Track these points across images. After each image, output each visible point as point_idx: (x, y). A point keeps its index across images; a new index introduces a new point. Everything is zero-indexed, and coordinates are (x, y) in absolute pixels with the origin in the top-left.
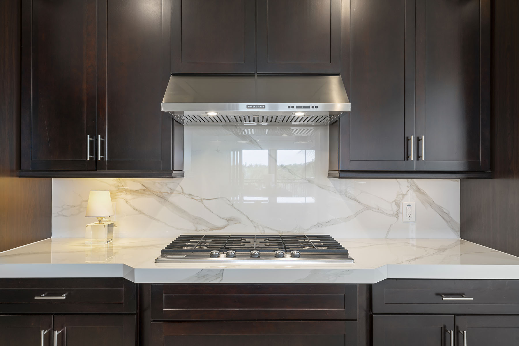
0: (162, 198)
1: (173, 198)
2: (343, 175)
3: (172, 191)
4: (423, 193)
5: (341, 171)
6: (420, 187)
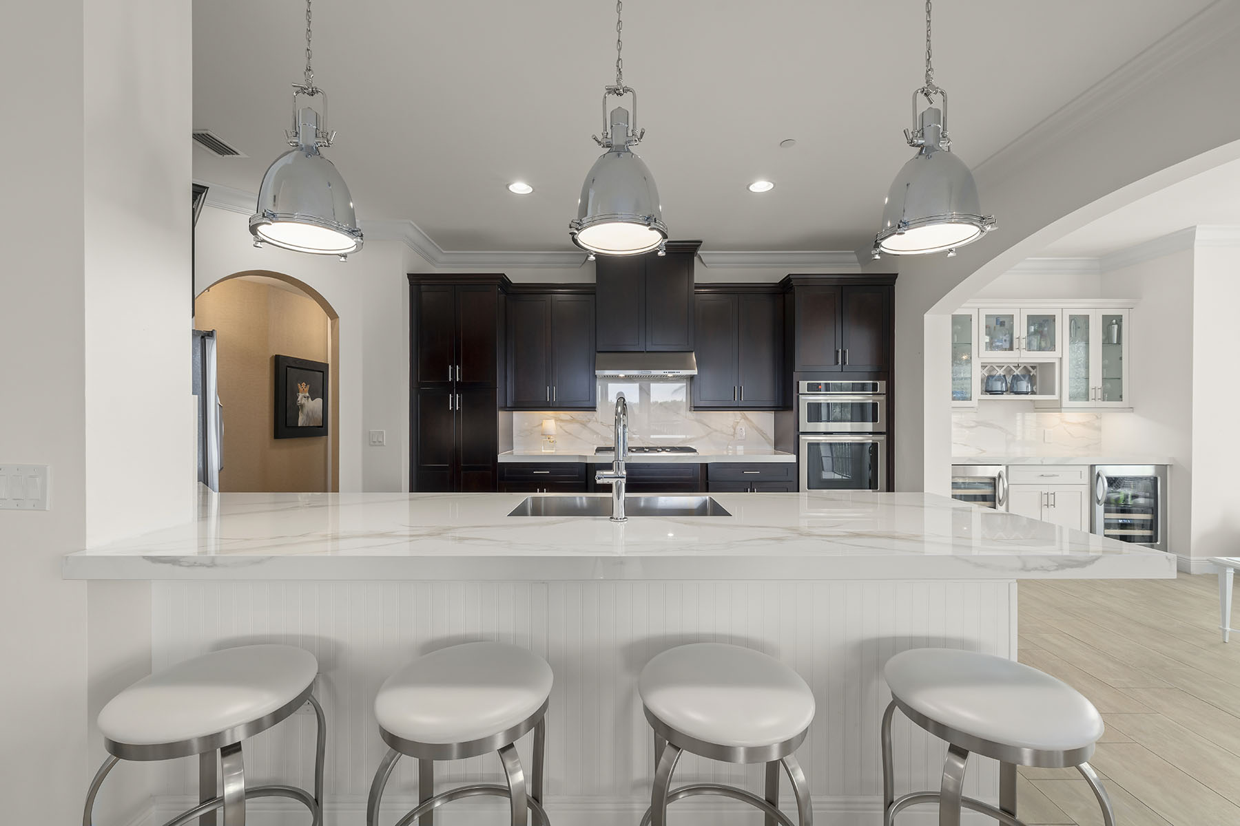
0: (584, 424)
4: (750, 421)
5: (695, 407)
6: (748, 417)
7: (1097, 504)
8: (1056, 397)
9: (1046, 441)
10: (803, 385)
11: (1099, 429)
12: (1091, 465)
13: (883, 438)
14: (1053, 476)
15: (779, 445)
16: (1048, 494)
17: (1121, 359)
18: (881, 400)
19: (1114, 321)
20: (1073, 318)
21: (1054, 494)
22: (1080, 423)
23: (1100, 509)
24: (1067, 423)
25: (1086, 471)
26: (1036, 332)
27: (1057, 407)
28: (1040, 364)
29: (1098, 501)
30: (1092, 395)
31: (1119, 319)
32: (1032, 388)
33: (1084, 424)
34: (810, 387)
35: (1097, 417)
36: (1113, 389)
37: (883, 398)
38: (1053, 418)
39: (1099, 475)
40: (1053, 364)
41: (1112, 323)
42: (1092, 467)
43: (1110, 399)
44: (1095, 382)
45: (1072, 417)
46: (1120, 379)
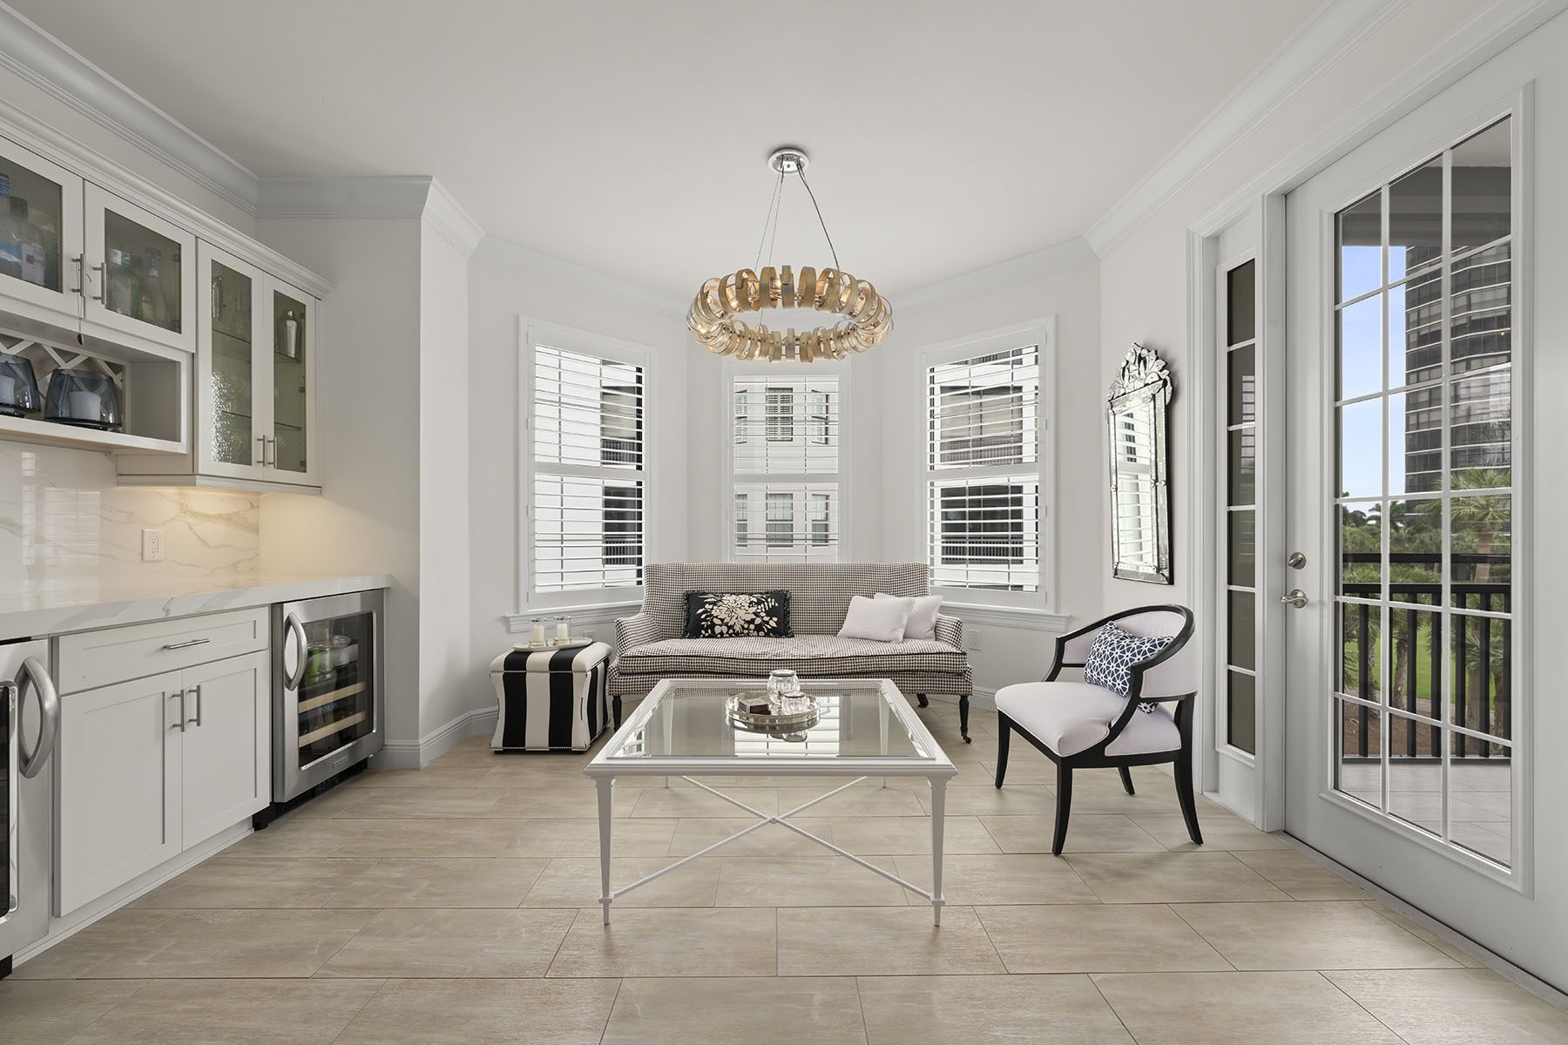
7: (286, 689)
8: (181, 447)
9: (146, 558)
11: (255, 529)
12: (273, 606)
14: (195, 643)
16: (182, 695)
17: (303, 390)
19: (290, 313)
20: (220, 273)
21: (198, 690)
22: (220, 516)
23: (291, 696)
24: (195, 514)
25: (263, 617)
26: (126, 270)
27: (184, 472)
29: (289, 683)
30: (257, 451)
31: (299, 312)
33: (228, 519)
35: (251, 504)
36: (292, 455)
38: (163, 500)
39: (289, 623)
40: (174, 365)
41: (287, 317)
42: (277, 608)
43: (282, 463)
44: (263, 421)
45: (203, 500)
46: (301, 429)
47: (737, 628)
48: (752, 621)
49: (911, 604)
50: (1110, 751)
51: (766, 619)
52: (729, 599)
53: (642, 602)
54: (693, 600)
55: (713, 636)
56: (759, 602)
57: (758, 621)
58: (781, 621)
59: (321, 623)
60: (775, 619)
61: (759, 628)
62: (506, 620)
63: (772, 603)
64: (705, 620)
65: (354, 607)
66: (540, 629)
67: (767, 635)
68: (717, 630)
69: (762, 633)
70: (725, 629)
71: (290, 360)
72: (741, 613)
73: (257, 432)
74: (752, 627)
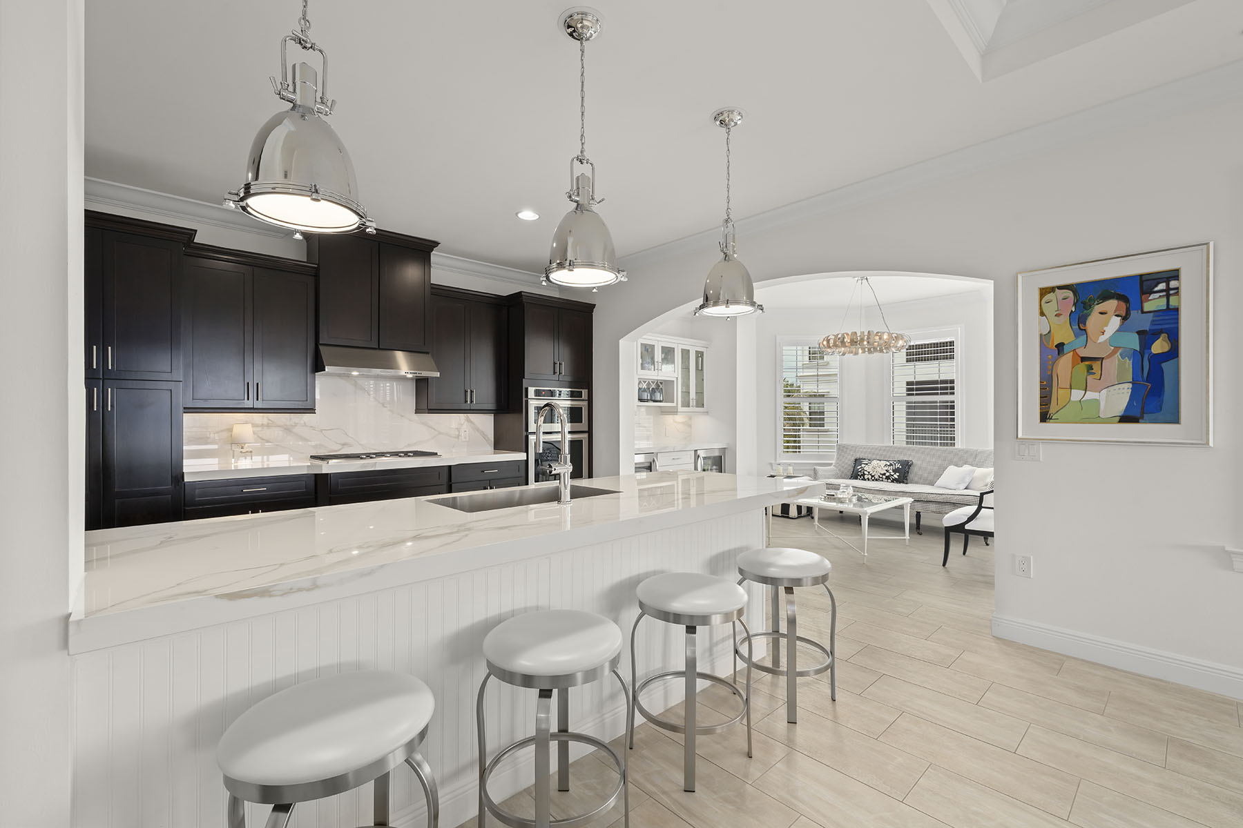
0: (288, 429)
1: (296, 430)
2: (430, 411)
3: (296, 425)
4: (473, 423)
5: (420, 409)
6: (472, 420)
8: (674, 405)
9: (667, 435)
10: (531, 391)
11: (690, 426)
13: (586, 435)
14: (679, 458)
15: (499, 445)
17: (703, 379)
18: (583, 405)
20: (683, 350)
24: (676, 422)
25: (693, 454)
26: (666, 358)
27: (674, 411)
28: (665, 381)
30: (691, 404)
31: (702, 353)
32: (651, 396)
33: (683, 423)
34: (538, 393)
35: (689, 419)
36: (700, 404)
37: (586, 403)
38: (669, 419)
39: (699, 456)
40: (673, 381)
41: (700, 355)
42: (696, 451)
43: (697, 406)
44: (693, 395)
45: (679, 418)
46: (702, 393)
47: (877, 477)
48: (884, 474)
49: (973, 471)
50: (967, 527)
51: (892, 474)
52: (875, 463)
53: (833, 462)
54: (858, 461)
55: (864, 479)
56: (891, 465)
57: (888, 474)
58: (902, 476)
59: (709, 458)
60: (898, 474)
61: (888, 478)
62: (771, 464)
63: (898, 466)
64: (860, 471)
65: (717, 454)
66: (781, 468)
67: (892, 481)
68: (866, 477)
69: (889, 481)
70: (870, 477)
71: (700, 370)
72: (878, 469)
73: (691, 397)
74: (884, 477)
